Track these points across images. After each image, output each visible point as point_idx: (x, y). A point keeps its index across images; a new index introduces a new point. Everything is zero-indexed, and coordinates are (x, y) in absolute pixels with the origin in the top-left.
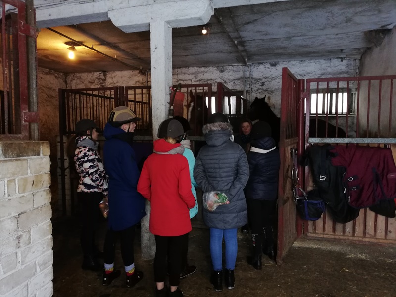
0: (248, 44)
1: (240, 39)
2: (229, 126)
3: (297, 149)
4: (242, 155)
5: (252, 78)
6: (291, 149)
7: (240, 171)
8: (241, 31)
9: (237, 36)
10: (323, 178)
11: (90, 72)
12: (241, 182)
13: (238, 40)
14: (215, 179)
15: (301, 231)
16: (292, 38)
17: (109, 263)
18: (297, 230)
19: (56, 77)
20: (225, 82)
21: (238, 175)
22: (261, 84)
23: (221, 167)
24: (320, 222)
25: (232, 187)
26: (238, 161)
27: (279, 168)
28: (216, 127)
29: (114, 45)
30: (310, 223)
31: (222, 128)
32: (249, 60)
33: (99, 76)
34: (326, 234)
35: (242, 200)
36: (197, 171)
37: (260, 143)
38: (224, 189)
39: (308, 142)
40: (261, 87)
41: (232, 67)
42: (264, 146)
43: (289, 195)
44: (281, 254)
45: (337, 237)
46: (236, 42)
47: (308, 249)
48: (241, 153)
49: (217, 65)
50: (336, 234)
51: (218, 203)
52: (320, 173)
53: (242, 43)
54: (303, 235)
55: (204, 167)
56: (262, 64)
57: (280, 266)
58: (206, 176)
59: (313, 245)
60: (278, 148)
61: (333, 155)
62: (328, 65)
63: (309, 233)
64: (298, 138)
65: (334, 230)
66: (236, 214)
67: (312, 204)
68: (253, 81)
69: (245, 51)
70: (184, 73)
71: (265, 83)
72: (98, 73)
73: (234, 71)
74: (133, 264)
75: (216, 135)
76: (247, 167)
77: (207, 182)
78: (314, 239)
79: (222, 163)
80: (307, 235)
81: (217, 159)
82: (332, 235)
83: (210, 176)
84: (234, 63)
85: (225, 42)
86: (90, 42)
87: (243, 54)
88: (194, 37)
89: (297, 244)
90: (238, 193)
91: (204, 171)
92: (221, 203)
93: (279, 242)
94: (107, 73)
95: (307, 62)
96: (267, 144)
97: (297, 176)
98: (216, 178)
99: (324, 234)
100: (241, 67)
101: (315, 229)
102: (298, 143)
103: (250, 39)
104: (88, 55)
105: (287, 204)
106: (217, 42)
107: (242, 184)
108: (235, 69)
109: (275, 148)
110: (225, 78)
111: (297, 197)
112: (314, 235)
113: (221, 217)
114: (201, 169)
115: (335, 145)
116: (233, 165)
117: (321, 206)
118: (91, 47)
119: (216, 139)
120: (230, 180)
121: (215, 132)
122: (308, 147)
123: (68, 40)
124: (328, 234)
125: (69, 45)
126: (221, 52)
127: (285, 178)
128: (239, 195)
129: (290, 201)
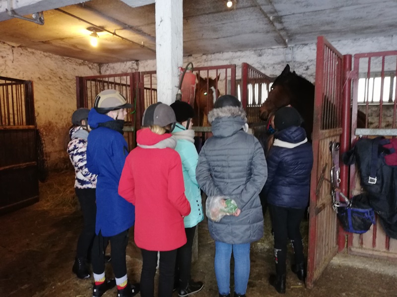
0: (286, 20)
1: (276, 14)
2: (242, 112)
3: (340, 144)
4: (257, 149)
5: (294, 62)
6: (331, 143)
7: (255, 170)
8: (275, 3)
9: (273, 10)
10: (373, 181)
11: (123, 61)
12: (257, 185)
13: (274, 15)
14: (222, 180)
15: (343, 244)
16: (341, 9)
17: (99, 273)
18: (338, 243)
19: (90, 68)
20: (264, 67)
21: (252, 176)
22: (305, 69)
23: (230, 165)
24: (368, 235)
25: (244, 191)
26: (253, 157)
27: (311, 167)
28: (224, 112)
29: (136, 28)
30: (356, 237)
31: (233, 114)
32: (290, 40)
33: (132, 66)
34: (376, 251)
35: (256, 207)
36: (199, 170)
37: (286, 135)
38: (233, 193)
39: (355, 134)
40: (305, 72)
41: (272, 50)
42: (290, 138)
43: (325, 201)
44: (312, 276)
45: (391, 255)
46: (271, 18)
47: (350, 269)
48: (257, 147)
49: (254, 49)
50: (391, 251)
51: (224, 211)
52: (369, 175)
53: (279, 19)
54: (346, 249)
55: (209, 165)
56: (306, 45)
57: (309, 291)
58: (211, 175)
59: (357, 264)
60: (310, 141)
61: (388, 152)
62: (389, 42)
63: (354, 247)
64: (341, 129)
65: (388, 246)
66: (248, 226)
67: (358, 212)
68: (296, 65)
69: (283, 29)
70: (218, 59)
71: (310, 67)
72: (130, 63)
73: (274, 55)
74: (126, 276)
75: (224, 123)
76: (265, 166)
77: (212, 184)
78: (360, 256)
79: (232, 160)
80: (350, 250)
81: (226, 155)
82: (384, 252)
83: (216, 177)
84: (272, 45)
85: (258, 19)
86: (112, 27)
87: (283, 33)
88: (221, 13)
89: (337, 261)
90: (252, 199)
91: (209, 170)
92: (228, 212)
93: (309, 260)
94: (140, 63)
95: (362, 40)
96: (294, 135)
97: (338, 177)
98: (224, 178)
99: (373, 250)
100: (282, 50)
101: (362, 243)
102: (341, 136)
103: (288, 13)
104: (113, 43)
105: (322, 212)
106: (249, 19)
107: (258, 189)
108: (275, 52)
109: (306, 140)
110: (263, 62)
111: (338, 204)
112: (360, 251)
113: (230, 228)
114: (205, 167)
115: (391, 138)
116: (246, 163)
117: (369, 216)
118: (113, 32)
119: (224, 129)
120: (242, 181)
121: (223, 119)
122: (355, 141)
123: (89, 25)
124: (379, 251)
125: (91, 30)
126: (257, 32)
127: (320, 179)
128: (254, 201)
129: (327, 209)
